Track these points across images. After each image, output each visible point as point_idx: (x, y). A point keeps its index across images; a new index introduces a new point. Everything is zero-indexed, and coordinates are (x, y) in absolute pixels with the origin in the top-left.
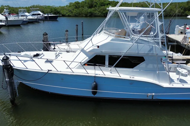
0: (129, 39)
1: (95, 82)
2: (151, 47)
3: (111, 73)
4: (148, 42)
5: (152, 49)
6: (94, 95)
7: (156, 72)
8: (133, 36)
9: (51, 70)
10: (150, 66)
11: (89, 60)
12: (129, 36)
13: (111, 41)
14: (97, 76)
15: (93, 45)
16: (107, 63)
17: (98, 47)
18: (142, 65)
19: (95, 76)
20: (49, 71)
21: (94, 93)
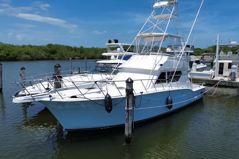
0: (175, 58)
2: (184, 63)
6: (170, 109)
7: (186, 82)
9: (142, 92)
10: (184, 78)
11: (158, 78)
13: (168, 59)
15: (156, 65)
17: (161, 65)
18: (181, 77)
19: (170, 91)
21: (170, 107)
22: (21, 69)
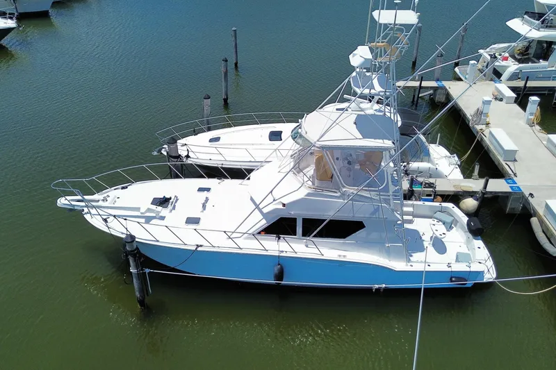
0: (338, 194)
1: (279, 265)
2: (376, 207)
3: (307, 246)
4: (371, 198)
5: (377, 210)
7: (384, 246)
8: (344, 190)
9: (201, 246)
10: (374, 235)
11: (267, 225)
12: (339, 189)
13: (307, 195)
14: (282, 254)
15: (274, 200)
16: (299, 230)
17: (284, 205)
18: (360, 234)
19: (279, 256)
20: (198, 246)
22: (205, 98)
